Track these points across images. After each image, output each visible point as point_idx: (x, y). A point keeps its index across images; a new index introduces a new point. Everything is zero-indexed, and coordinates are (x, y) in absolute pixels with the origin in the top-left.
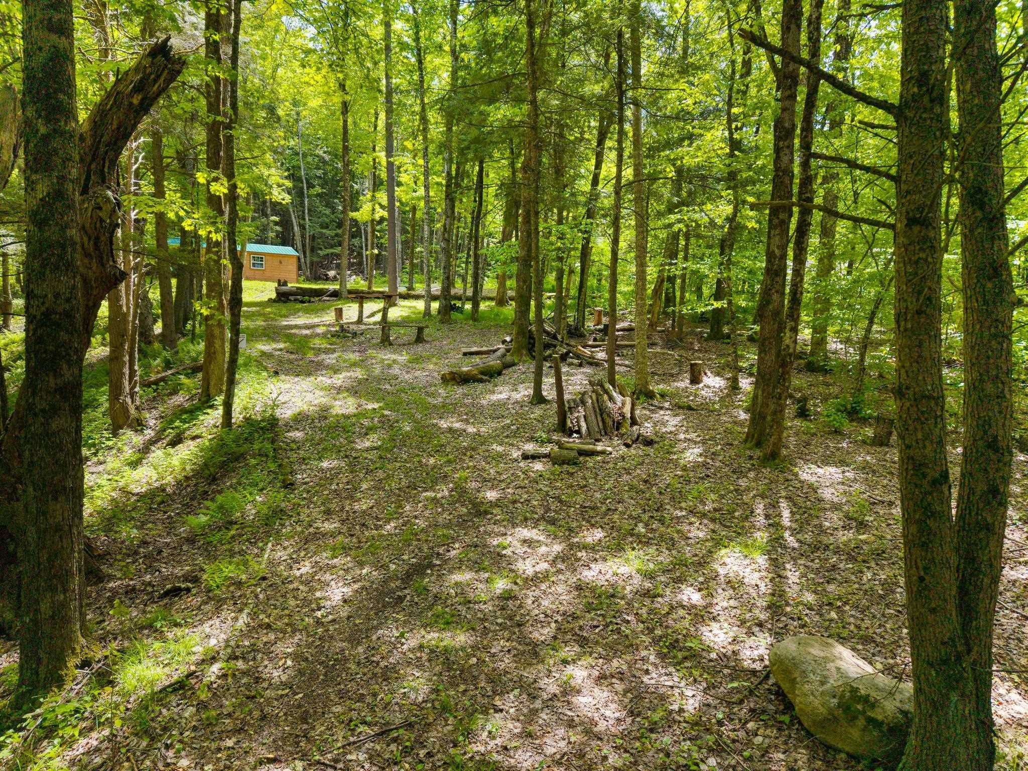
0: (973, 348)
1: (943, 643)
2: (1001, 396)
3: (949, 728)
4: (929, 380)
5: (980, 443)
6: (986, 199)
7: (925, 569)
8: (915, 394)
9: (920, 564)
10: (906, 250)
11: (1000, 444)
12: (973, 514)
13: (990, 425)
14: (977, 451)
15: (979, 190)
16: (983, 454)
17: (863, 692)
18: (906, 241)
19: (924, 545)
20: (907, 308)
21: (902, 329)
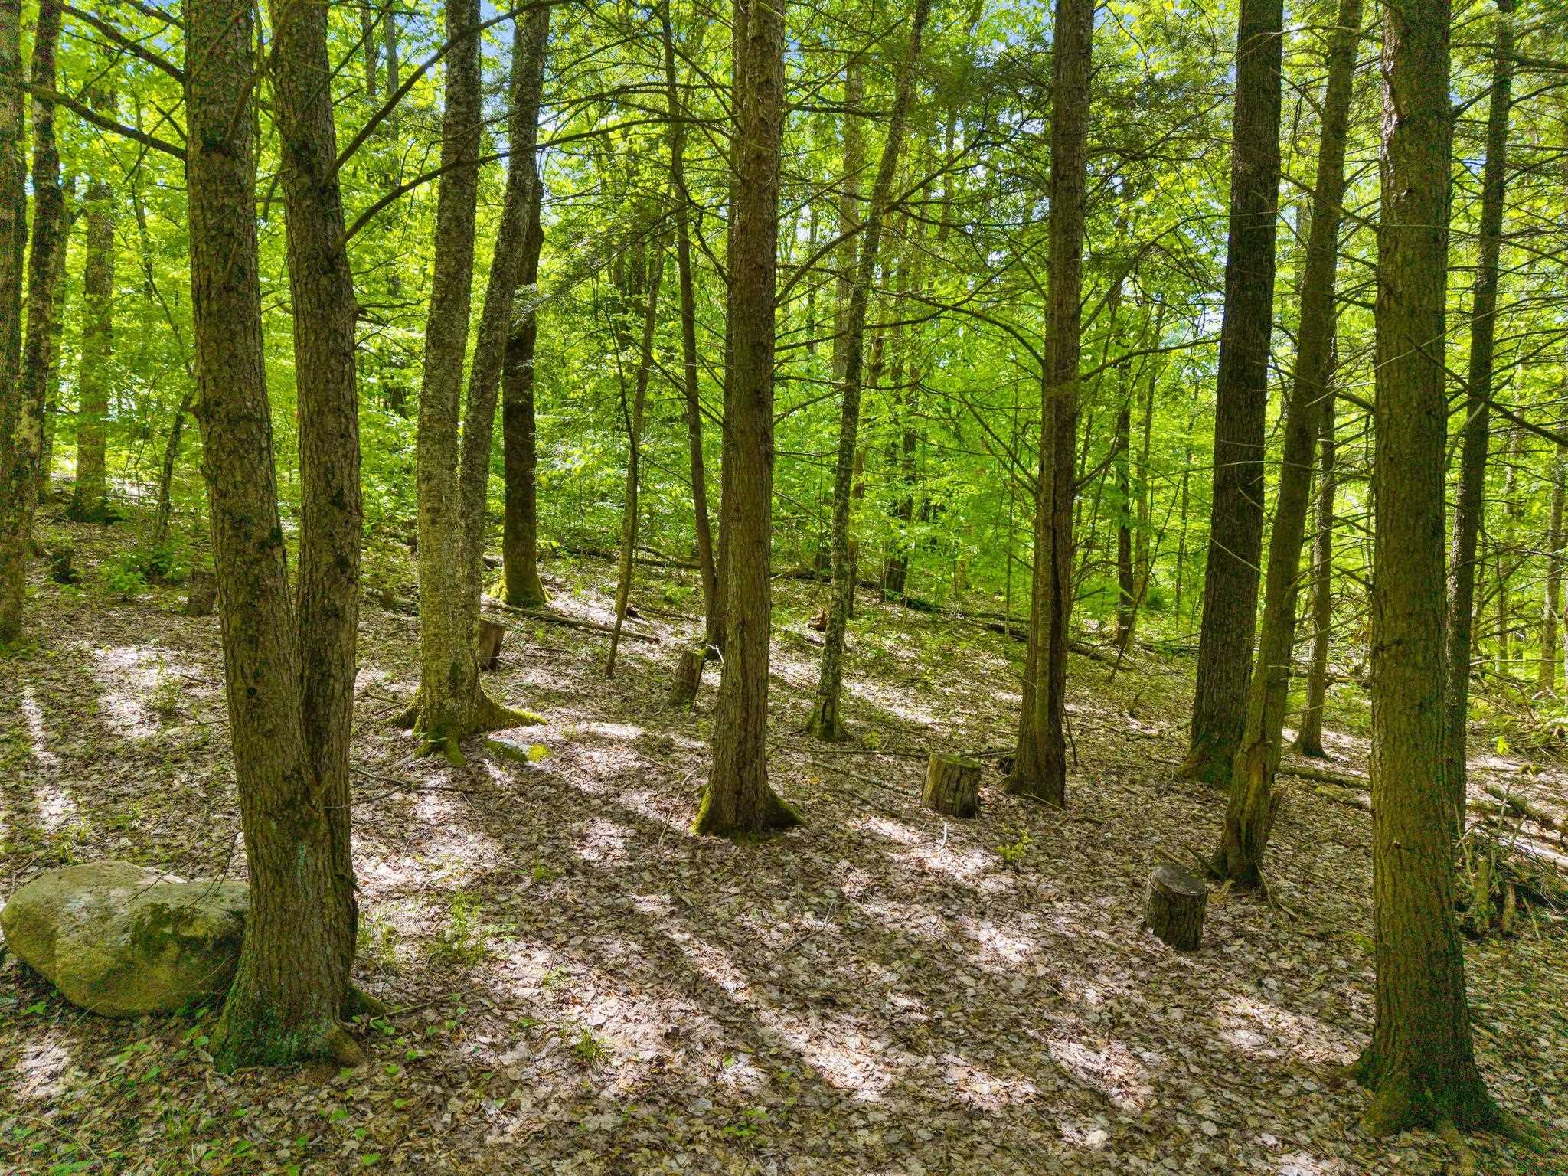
0: (307, 367)
1: (285, 778)
2: (345, 436)
3: (297, 898)
4: (247, 393)
5: (323, 499)
6: (314, 161)
7: (257, 675)
8: (228, 413)
9: (248, 671)
10: (205, 189)
11: (346, 500)
12: (318, 597)
13: (333, 474)
14: (319, 510)
15: (305, 146)
16: (326, 514)
17: (172, 907)
18: (204, 176)
19: (253, 641)
20: (209, 280)
21: (203, 312)
